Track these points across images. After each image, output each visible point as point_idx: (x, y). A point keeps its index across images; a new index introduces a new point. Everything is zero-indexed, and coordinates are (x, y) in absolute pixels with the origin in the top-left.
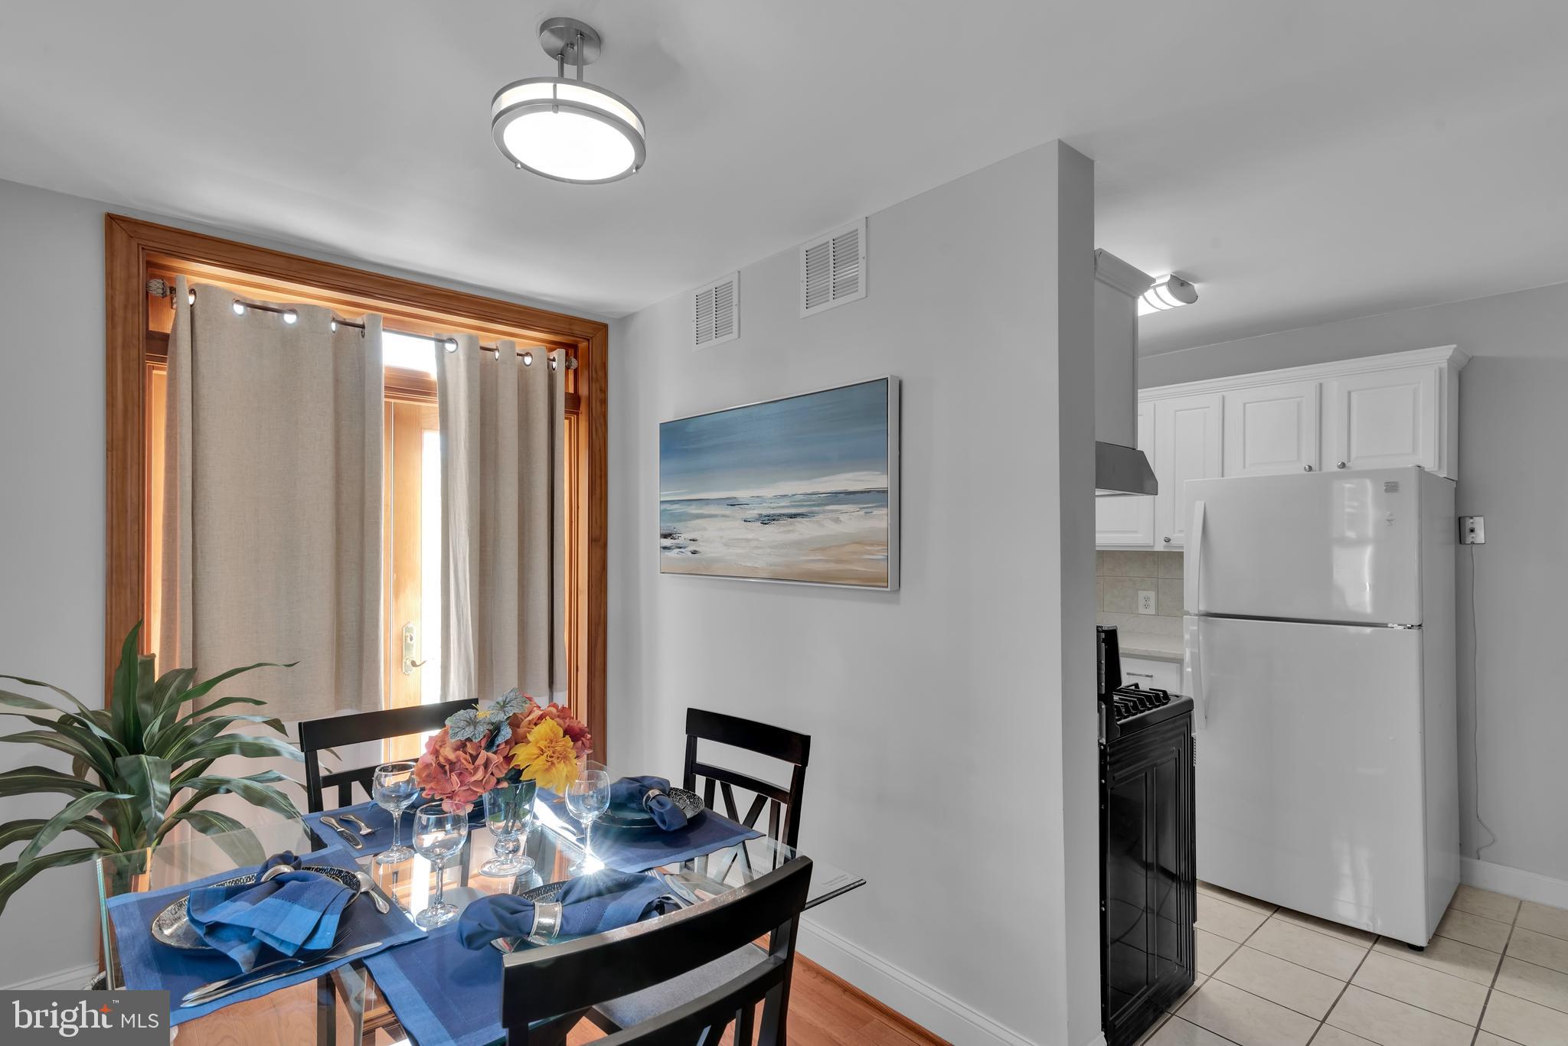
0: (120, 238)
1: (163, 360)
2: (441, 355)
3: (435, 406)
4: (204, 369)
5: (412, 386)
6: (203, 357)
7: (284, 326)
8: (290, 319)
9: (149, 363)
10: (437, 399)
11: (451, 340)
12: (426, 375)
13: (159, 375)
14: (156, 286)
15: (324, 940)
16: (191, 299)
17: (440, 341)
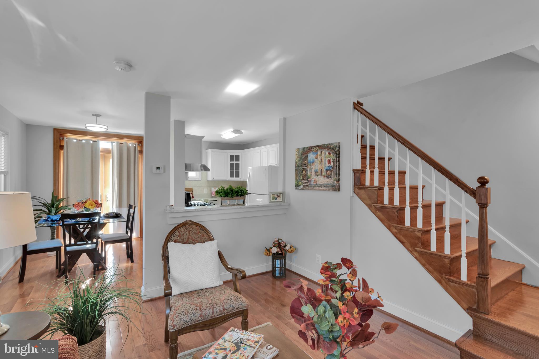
0: (56, 132)
1: (63, 150)
2: (112, 145)
3: (111, 154)
4: (69, 151)
5: (107, 151)
6: (68, 149)
7: (83, 143)
8: (84, 141)
9: (60, 150)
10: (111, 153)
11: (114, 142)
12: (110, 149)
13: (62, 152)
14: (61, 138)
15: (58, 219)
16: (67, 140)
17: (112, 143)
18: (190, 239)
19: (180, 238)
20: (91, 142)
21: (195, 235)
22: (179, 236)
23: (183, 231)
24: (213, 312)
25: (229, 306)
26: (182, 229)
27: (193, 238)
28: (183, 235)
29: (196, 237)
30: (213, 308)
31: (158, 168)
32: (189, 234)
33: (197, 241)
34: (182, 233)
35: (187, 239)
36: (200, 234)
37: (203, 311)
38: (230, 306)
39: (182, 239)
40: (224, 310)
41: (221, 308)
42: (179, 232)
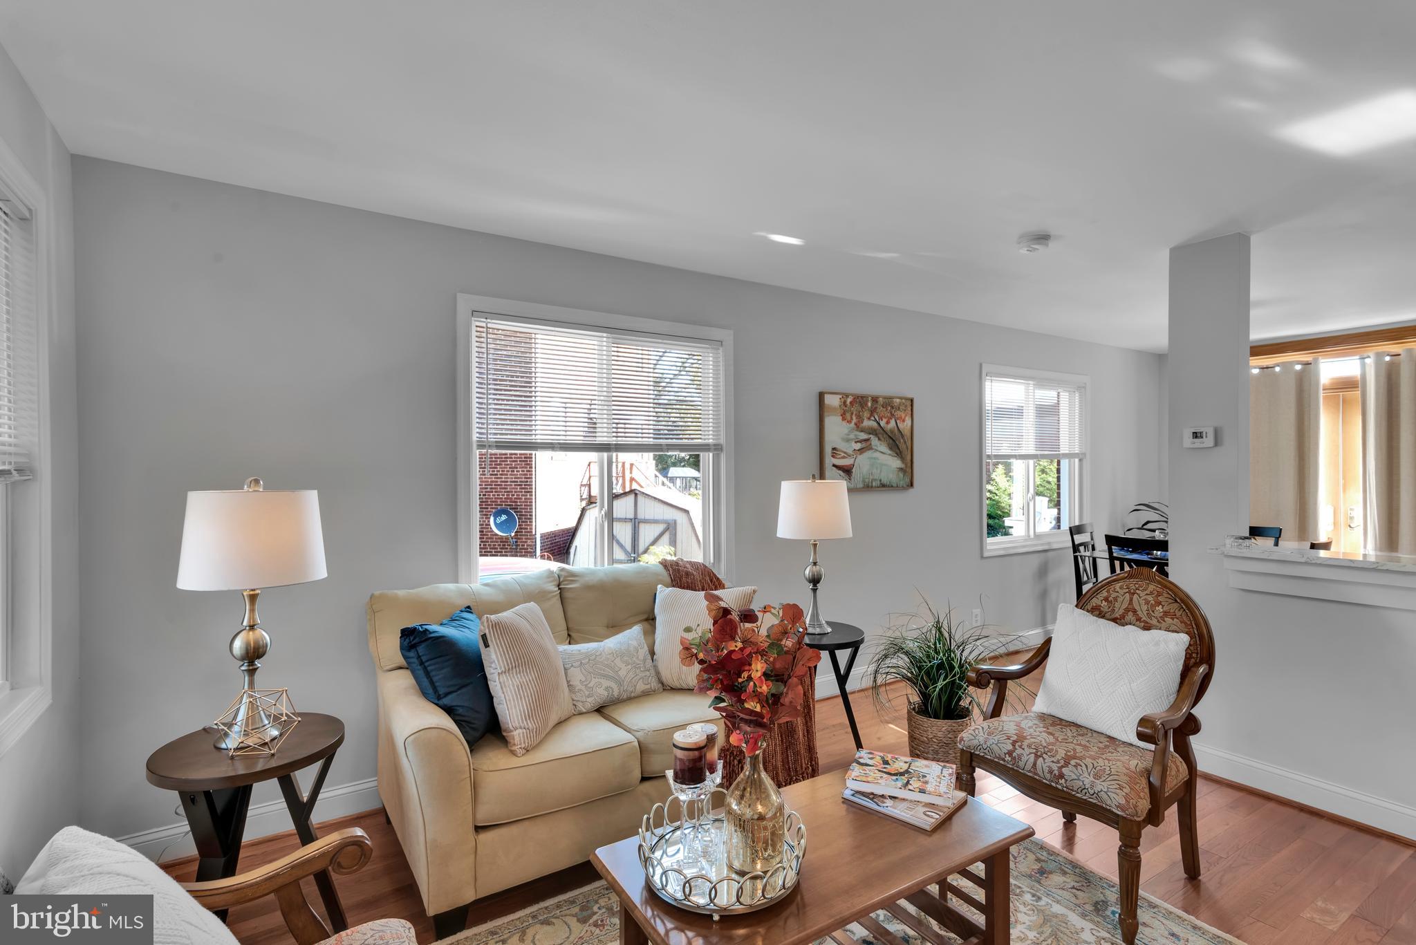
18: (1130, 614)
19: (1106, 604)
20: (1298, 367)
21: (1145, 608)
22: (1106, 599)
23: (1118, 589)
24: (1035, 764)
25: (1074, 777)
26: (1118, 586)
27: (1139, 613)
28: (1116, 599)
29: (1147, 614)
30: (1037, 757)
31: (1196, 435)
32: (1131, 600)
33: (1147, 623)
34: (1114, 595)
35: (1121, 611)
36: (1162, 610)
37: (1017, 747)
38: (1076, 778)
39: (1109, 607)
40: (1061, 776)
41: (1055, 767)
42: (1108, 592)
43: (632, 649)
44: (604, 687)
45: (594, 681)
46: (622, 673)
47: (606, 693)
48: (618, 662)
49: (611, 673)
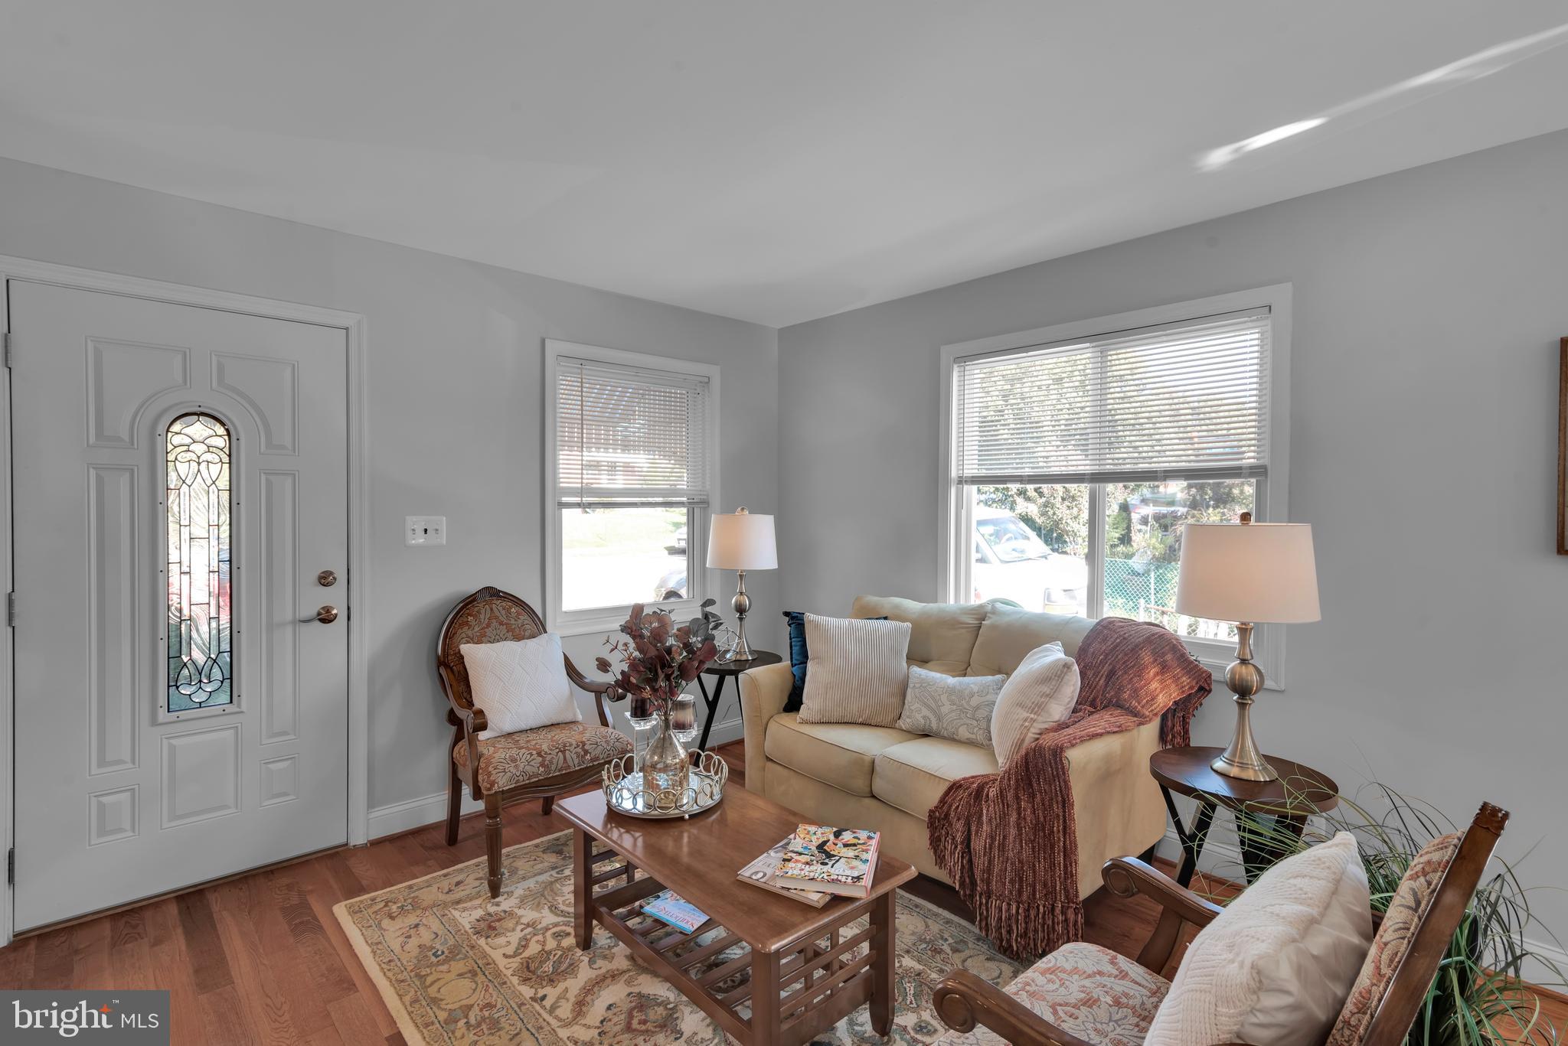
43: (967, 692)
44: (922, 715)
45: (916, 705)
46: (945, 710)
47: (923, 722)
48: (944, 698)
49: (933, 705)
